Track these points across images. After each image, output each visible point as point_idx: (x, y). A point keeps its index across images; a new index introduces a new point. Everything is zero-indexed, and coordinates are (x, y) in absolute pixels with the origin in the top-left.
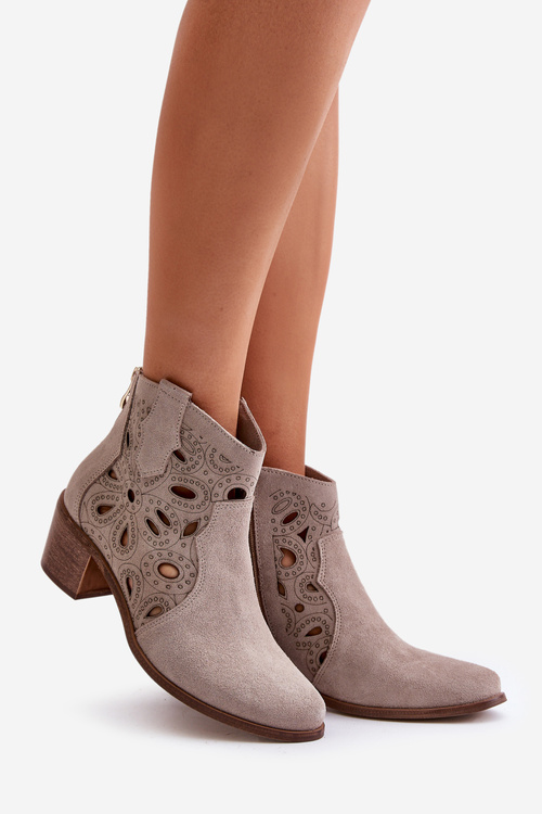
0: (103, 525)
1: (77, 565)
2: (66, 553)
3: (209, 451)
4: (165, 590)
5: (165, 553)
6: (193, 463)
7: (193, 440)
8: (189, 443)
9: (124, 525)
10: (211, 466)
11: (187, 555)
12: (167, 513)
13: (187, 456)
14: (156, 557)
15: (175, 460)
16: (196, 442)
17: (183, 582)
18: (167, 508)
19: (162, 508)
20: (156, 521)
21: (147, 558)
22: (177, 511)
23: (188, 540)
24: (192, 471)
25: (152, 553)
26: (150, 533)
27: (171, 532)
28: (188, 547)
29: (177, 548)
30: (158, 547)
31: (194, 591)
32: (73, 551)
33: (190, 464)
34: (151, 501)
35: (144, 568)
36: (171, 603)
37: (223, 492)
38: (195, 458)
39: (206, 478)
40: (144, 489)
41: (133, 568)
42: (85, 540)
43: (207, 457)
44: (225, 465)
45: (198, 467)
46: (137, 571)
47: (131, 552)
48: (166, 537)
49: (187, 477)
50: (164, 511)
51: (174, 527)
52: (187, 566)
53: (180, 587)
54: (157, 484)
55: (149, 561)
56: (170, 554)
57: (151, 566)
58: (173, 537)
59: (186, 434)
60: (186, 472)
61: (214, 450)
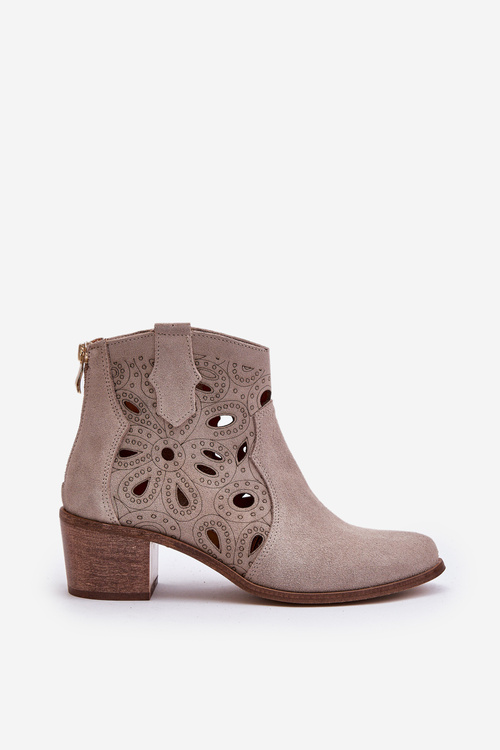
0: (150, 502)
1: (137, 562)
2: (117, 560)
3: (231, 368)
4: (252, 519)
5: (231, 486)
6: (220, 387)
7: (210, 365)
8: (208, 370)
9: (173, 488)
10: (238, 382)
11: (250, 477)
12: (214, 449)
13: (210, 383)
14: (226, 495)
15: (201, 393)
16: (215, 366)
17: (261, 503)
18: (211, 444)
19: (208, 447)
20: (208, 462)
21: (217, 500)
22: (223, 442)
23: (245, 462)
24: (222, 395)
25: (221, 493)
26: (207, 477)
27: (225, 464)
28: (247, 470)
29: (239, 476)
30: (221, 485)
31: (275, 506)
32: (125, 552)
33: (217, 390)
34: (194, 446)
35: (221, 512)
36: (266, 527)
37: (255, 401)
38: (220, 382)
39: (238, 396)
40: (181, 438)
41: (209, 519)
42: (134, 532)
43: (231, 374)
44: (249, 374)
45: (226, 389)
46: (216, 518)
47: (198, 506)
48: (224, 472)
49: (219, 405)
50: (210, 449)
51: (227, 458)
52: (256, 487)
53: (261, 509)
54: (192, 426)
55: (221, 502)
56: (236, 485)
57: (226, 506)
58: (229, 469)
59: (202, 365)
60: (216, 399)
61: (235, 364)
